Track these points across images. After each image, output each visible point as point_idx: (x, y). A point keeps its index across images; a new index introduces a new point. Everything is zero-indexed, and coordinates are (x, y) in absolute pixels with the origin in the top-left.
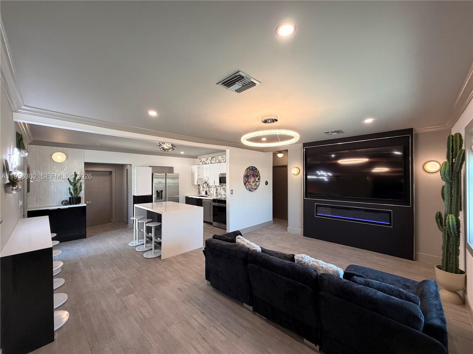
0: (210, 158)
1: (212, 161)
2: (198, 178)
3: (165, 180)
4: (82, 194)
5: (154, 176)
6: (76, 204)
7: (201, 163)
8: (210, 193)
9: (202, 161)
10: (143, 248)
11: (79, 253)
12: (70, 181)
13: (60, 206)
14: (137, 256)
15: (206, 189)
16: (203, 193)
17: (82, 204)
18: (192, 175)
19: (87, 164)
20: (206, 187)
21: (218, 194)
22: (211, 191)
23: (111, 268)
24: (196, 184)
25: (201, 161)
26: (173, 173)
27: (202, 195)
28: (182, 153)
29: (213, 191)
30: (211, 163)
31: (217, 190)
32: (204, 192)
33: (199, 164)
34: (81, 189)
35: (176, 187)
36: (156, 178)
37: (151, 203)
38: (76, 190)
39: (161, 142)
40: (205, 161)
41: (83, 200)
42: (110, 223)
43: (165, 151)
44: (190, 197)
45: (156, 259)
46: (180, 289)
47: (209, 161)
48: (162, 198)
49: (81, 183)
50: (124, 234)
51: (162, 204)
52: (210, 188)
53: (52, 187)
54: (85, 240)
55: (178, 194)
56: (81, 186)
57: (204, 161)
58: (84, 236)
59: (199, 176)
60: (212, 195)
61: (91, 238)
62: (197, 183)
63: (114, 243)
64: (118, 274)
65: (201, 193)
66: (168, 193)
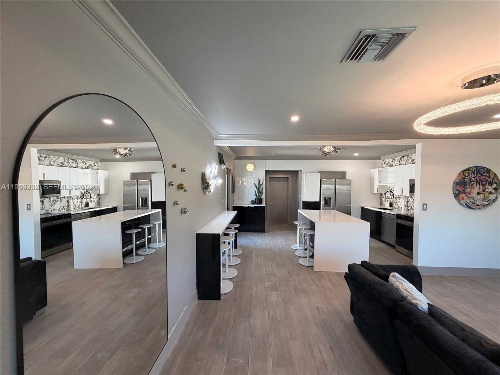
0: (398, 157)
1: (401, 162)
2: (379, 186)
3: (334, 186)
4: (263, 197)
5: (322, 182)
6: (259, 204)
7: (385, 165)
8: (397, 206)
9: (387, 163)
10: (301, 253)
11: (256, 243)
12: (256, 186)
13: (250, 204)
14: (294, 259)
15: (391, 199)
16: (387, 205)
17: (263, 205)
18: (371, 181)
19: (267, 172)
20: (391, 198)
21: (409, 208)
22: (398, 203)
23: (271, 263)
24: (376, 192)
25: (385, 163)
26: (345, 178)
27: (385, 208)
28: (356, 154)
29: (401, 203)
30: (399, 165)
31: (408, 202)
32: (388, 203)
33: (382, 167)
34: (263, 193)
35: (349, 195)
36: (324, 184)
37: (319, 210)
38: (259, 192)
39: (321, 146)
40: (391, 163)
41: (264, 202)
42: (287, 224)
43: (326, 155)
44: (366, 207)
45: (309, 268)
46: (318, 309)
47: (397, 162)
48: (330, 206)
49: (262, 188)
50: (292, 236)
51: (330, 212)
52: (397, 199)
53: (246, 190)
54: (264, 234)
55: (350, 204)
56: (262, 190)
57: (389, 163)
58: (263, 231)
59: (380, 182)
60: (400, 208)
61: (268, 233)
62: (378, 192)
63: (282, 242)
64: (273, 270)
65: (384, 204)
66: (337, 201)
